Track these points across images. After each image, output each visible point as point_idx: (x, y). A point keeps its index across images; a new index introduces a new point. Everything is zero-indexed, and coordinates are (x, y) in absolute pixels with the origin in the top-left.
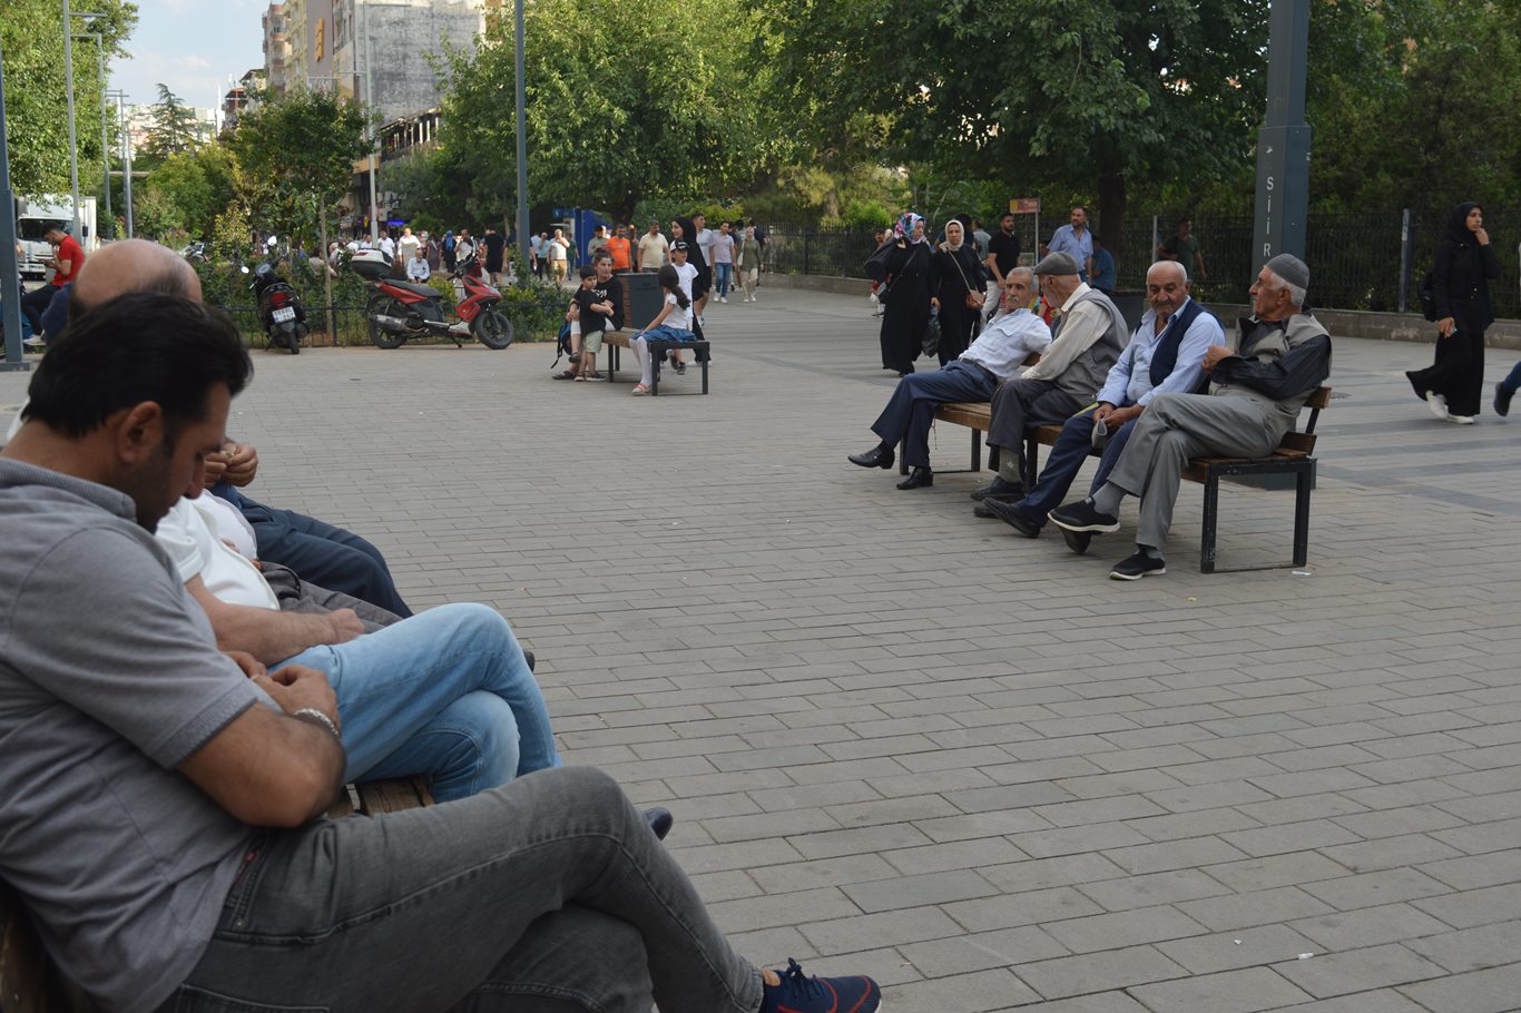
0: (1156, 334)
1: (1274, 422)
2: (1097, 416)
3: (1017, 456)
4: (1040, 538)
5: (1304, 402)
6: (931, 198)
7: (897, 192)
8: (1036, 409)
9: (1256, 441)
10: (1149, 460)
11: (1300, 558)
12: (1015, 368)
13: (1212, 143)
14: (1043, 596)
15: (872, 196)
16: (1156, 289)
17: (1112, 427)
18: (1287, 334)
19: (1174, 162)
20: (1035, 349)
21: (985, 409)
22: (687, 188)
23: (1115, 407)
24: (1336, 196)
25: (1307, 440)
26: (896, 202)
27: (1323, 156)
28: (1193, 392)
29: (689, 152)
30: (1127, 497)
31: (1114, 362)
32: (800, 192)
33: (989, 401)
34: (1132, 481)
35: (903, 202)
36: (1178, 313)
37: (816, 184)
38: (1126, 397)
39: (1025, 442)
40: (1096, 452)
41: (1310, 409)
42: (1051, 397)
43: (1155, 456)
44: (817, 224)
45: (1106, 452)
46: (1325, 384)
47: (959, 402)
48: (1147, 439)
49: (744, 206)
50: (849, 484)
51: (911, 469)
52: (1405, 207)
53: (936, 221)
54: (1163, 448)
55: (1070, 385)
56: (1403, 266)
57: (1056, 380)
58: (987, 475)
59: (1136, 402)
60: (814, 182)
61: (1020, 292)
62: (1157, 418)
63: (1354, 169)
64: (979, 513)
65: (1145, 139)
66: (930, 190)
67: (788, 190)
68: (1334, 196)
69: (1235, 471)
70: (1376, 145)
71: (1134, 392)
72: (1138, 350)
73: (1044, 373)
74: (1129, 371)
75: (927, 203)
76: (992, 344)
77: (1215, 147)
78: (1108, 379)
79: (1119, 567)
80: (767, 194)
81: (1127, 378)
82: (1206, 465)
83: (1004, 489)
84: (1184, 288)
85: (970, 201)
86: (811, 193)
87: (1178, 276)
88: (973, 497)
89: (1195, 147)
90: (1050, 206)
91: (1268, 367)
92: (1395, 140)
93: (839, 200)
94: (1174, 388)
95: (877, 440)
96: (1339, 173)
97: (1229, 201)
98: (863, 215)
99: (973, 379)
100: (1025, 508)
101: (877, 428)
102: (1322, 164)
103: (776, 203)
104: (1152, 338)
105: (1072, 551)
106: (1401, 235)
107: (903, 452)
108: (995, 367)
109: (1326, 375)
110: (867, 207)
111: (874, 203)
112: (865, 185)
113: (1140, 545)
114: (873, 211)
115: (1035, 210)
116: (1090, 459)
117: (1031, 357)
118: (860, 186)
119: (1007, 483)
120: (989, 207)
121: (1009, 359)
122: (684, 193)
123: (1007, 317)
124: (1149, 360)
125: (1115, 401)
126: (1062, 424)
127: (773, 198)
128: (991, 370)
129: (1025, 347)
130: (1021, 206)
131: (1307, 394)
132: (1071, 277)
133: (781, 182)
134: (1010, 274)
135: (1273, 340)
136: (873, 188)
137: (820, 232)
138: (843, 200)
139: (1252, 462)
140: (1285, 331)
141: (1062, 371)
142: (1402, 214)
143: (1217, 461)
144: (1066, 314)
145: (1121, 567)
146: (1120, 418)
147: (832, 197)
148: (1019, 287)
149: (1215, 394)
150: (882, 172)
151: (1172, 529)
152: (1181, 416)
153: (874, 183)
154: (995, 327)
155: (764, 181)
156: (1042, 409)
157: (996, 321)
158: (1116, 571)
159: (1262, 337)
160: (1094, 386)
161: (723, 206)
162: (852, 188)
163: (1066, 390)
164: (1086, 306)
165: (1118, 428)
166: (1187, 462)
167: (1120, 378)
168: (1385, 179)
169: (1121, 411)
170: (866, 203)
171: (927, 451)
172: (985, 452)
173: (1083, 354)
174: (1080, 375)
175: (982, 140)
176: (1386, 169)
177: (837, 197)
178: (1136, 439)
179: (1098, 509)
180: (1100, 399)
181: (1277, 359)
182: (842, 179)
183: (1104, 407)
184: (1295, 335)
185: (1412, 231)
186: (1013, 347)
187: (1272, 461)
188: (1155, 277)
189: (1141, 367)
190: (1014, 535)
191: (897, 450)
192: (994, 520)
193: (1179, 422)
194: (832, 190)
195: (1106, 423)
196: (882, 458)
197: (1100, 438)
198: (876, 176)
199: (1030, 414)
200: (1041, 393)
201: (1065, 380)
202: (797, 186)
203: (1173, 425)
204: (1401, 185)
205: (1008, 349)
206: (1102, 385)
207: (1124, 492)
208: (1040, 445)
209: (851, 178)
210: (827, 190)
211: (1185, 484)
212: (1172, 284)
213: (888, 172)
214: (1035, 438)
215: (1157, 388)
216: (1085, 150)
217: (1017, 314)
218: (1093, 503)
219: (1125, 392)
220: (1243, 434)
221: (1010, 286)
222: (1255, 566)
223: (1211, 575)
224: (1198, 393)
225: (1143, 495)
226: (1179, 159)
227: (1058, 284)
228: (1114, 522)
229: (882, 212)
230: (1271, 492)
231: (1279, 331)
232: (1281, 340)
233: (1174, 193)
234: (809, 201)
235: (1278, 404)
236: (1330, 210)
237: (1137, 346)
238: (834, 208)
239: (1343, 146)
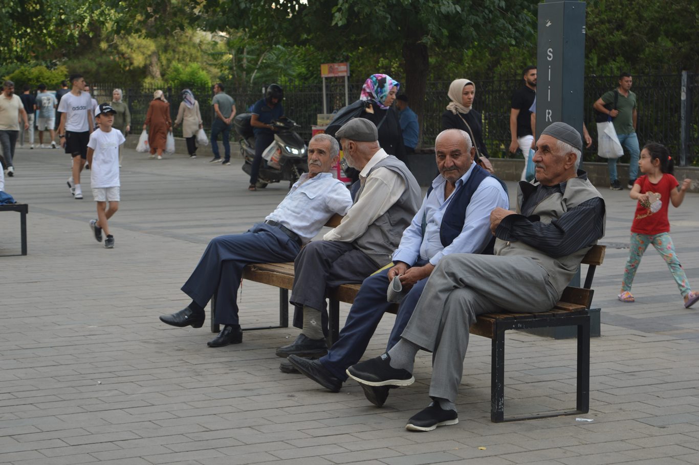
0: (446, 197)
1: (554, 278)
2: (392, 273)
3: (320, 314)
4: (342, 392)
5: (581, 259)
6: (249, 62)
7: (217, 55)
8: (337, 269)
9: (539, 297)
10: (439, 318)
11: (583, 405)
12: (318, 229)
13: (506, 11)
14: (340, 450)
15: (193, 59)
16: (443, 156)
17: (407, 285)
18: (564, 197)
19: (472, 29)
20: (336, 211)
21: (288, 269)
22: (10, 51)
23: (408, 266)
24: (622, 59)
25: (585, 295)
26: (215, 65)
27: (609, 22)
28: (478, 252)
29: (11, 16)
30: (420, 352)
31: (408, 224)
32: (123, 54)
33: (293, 262)
34: (425, 337)
35: (222, 65)
36: (464, 178)
37: (139, 47)
38: (419, 257)
39: (328, 300)
40: (392, 309)
41: (588, 266)
42: (351, 257)
43: (445, 313)
44: (139, 86)
45: (401, 309)
46: (600, 242)
47: (266, 262)
48: (437, 297)
49: (68, 67)
50: (162, 343)
51: (222, 327)
52: (684, 69)
53: (255, 83)
54: (452, 305)
55: (368, 246)
56: (683, 123)
57: (356, 241)
58: (293, 333)
59: (428, 261)
60: (135, 45)
61: (322, 157)
62: (445, 277)
63: (637, 34)
64: (285, 369)
65: (444, 9)
66: (248, 53)
67: (111, 53)
68: (620, 59)
69: (519, 325)
70: (657, 12)
71: (426, 251)
72: (429, 213)
73: (344, 234)
74: (422, 232)
75: (244, 65)
76: (296, 207)
77: (509, 15)
78: (403, 240)
79: (414, 420)
80: (91, 57)
81: (420, 239)
82: (493, 320)
83: (308, 346)
84: (469, 154)
85: (285, 64)
86: (134, 55)
87: (463, 143)
88: (277, 354)
89: (491, 16)
90: (360, 69)
91: (548, 227)
92: (673, 6)
93: (161, 63)
94: (462, 248)
95: (188, 301)
96: (624, 37)
97: (525, 64)
98: (184, 77)
99: (278, 240)
100: (327, 365)
101: (187, 289)
102: (608, 29)
103: (100, 65)
104: (442, 201)
105: (373, 404)
106: (680, 95)
107: (214, 311)
108: (300, 228)
109: (601, 234)
110: (188, 69)
111: (195, 65)
112: (186, 48)
113: (433, 398)
114: (193, 74)
115: (345, 74)
116: (387, 315)
117: (333, 219)
118: (181, 49)
119: (311, 340)
120: (303, 70)
121: (313, 221)
122: (7, 56)
123: (310, 181)
124: (440, 222)
125: (409, 261)
126: (360, 282)
127: (97, 60)
128: (295, 231)
129: (327, 209)
130: (331, 70)
131: (584, 252)
132: (371, 144)
133: (104, 45)
134: (312, 141)
135: (552, 203)
136: (194, 51)
137: (143, 93)
138: (164, 62)
139: (535, 317)
140: (562, 194)
141: (361, 234)
142: (681, 76)
143: (502, 317)
144: (365, 178)
145: (416, 419)
146: (414, 277)
147: (155, 59)
148: (321, 152)
149: (499, 255)
150: (203, 36)
151: (464, 380)
152: (468, 275)
153: (194, 46)
154: (299, 190)
155: (88, 43)
156: (342, 268)
157: (299, 185)
158: (411, 423)
159: (542, 199)
160: (391, 247)
161: (48, 67)
162: (174, 51)
163: (364, 251)
164: (381, 173)
165: (413, 286)
166: (474, 318)
167: (413, 239)
168: (666, 43)
169: (415, 270)
170: (186, 65)
171: (236, 310)
172: (292, 309)
173: (380, 218)
174: (378, 238)
175: (293, 7)
176: (667, 34)
177: (159, 59)
178: (426, 298)
179: (393, 364)
180: (395, 259)
181: (555, 219)
182: (164, 42)
183: (399, 265)
184: (572, 197)
185: (690, 91)
186: (315, 209)
187: (554, 315)
188: (442, 145)
189: (432, 228)
190: (318, 390)
191: (208, 309)
192: (300, 376)
193: (466, 280)
194: (154, 53)
195: (402, 280)
196: (194, 317)
197: (395, 294)
198: (197, 40)
199: (331, 274)
200: (341, 253)
201: (363, 242)
202: (120, 48)
203: (460, 283)
204: (680, 48)
205: (312, 211)
206: (396, 246)
207: (417, 348)
208: (340, 302)
209: (172, 42)
210: (149, 53)
211: (474, 338)
212: (457, 151)
213: (209, 36)
214: (336, 296)
215: (447, 248)
216: (387, 18)
217: (319, 178)
218: (389, 359)
219: (419, 251)
220: (526, 291)
221: (312, 151)
222: (541, 414)
223: (501, 424)
224: (483, 253)
225: (435, 350)
226: (476, 26)
227: (357, 149)
228: (408, 376)
229: (203, 74)
230: (559, 341)
231: (557, 195)
232: (559, 202)
233: (474, 56)
234: (131, 64)
235: (556, 261)
236: (616, 72)
237: (428, 209)
238: (156, 70)
239: (627, 13)
